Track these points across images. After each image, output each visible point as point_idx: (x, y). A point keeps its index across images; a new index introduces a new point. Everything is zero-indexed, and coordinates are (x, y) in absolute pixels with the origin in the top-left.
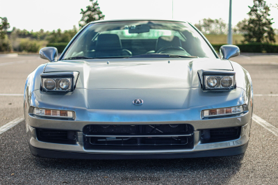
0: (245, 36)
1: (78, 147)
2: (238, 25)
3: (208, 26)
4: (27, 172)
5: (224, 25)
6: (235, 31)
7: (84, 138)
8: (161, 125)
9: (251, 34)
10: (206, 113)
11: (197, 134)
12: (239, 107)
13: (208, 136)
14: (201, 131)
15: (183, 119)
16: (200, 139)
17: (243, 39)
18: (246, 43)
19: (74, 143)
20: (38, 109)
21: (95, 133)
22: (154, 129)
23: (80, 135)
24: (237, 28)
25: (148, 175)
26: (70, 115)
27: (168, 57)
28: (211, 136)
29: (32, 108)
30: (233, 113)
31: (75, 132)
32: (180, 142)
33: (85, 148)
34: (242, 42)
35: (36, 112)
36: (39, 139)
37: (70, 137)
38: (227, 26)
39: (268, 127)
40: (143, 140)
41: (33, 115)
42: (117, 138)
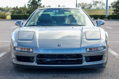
0: (114, 10)
1: (35, 64)
2: (112, 4)
3: (96, 4)
4: (13, 74)
5: (104, 4)
6: (110, 7)
7: (37, 60)
8: (69, 55)
9: (118, 9)
10: (88, 50)
11: (84, 58)
12: (102, 47)
13: (89, 59)
14: (86, 57)
15: (78, 52)
16: (85, 60)
17: (113, 12)
18: (115, 14)
19: (33, 62)
20: (17, 48)
21: (41, 58)
22: (66, 56)
23: (35, 59)
24: (111, 6)
25: (64, 75)
26: (31, 50)
27: (72, 25)
28: (90, 59)
29: (15, 48)
30: (99, 50)
31: (33, 57)
32: (77, 62)
33: (38, 64)
34: (113, 13)
35: (17, 49)
36: (18, 60)
37: (31, 59)
38: (106, 5)
39: (118, 56)
40: (62, 61)
41: (15, 50)
42: (50, 60)
